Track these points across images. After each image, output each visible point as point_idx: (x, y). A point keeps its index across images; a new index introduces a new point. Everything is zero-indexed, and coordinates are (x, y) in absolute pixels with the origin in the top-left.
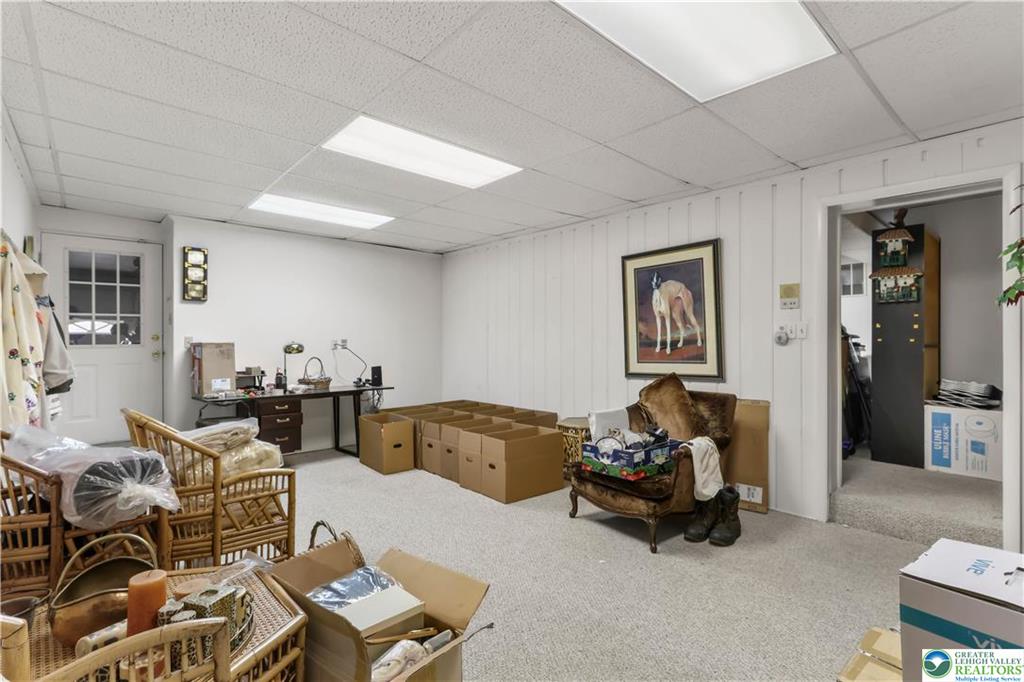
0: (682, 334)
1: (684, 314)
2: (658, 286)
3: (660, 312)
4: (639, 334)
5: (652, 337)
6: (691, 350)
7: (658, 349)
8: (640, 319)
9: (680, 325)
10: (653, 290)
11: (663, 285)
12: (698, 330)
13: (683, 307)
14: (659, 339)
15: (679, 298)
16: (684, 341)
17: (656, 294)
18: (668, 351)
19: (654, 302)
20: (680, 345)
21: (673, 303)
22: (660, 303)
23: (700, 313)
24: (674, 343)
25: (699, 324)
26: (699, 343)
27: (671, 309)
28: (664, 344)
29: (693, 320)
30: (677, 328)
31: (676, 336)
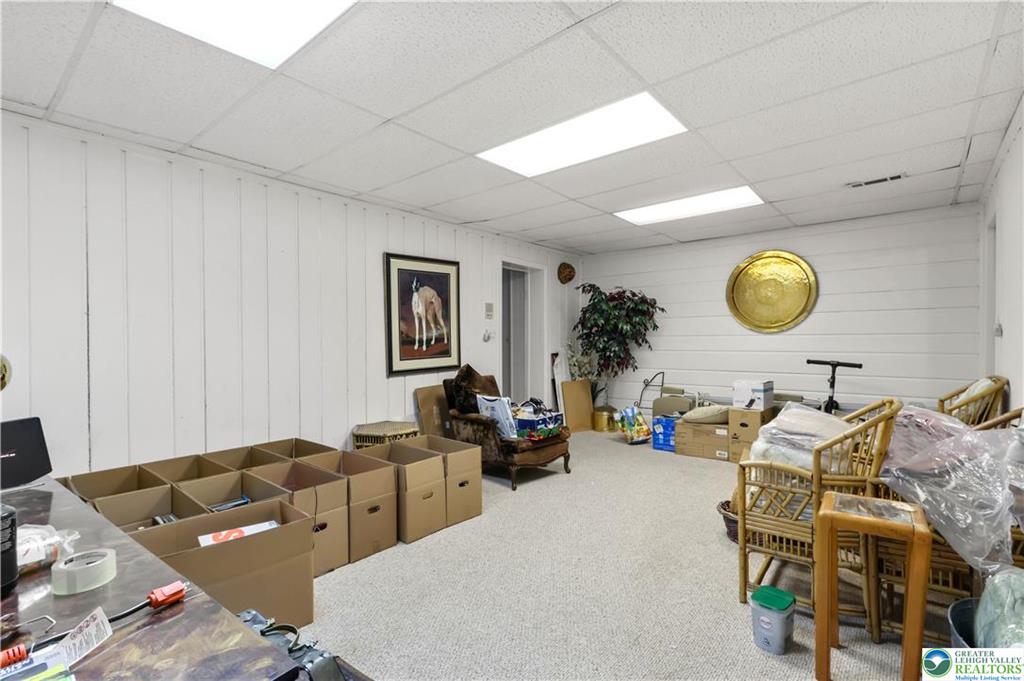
0: (434, 334)
1: (435, 316)
2: (417, 290)
3: (418, 313)
4: (401, 333)
5: (411, 335)
6: (440, 348)
7: (416, 347)
8: (402, 318)
9: (432, 325)
10: (413, 292)
11: (421, 289)
12: (445, 331)
13: (434, 309)
14: (417, 338)
15: (432, 303)
16: (436, 339)
17: (415, 295)
18: (424, 348)
19: (413, 303)
20: (433, 342)
21: (429, 305)
22: (418, 305)
23: (447, 317)
24: (429, 341)
25: (446, 325)
26: (446, 341)
27: (426, 311)
28: (421, 341)
29: (442, 322)
30: (431, 328)
31: (430, 335)
